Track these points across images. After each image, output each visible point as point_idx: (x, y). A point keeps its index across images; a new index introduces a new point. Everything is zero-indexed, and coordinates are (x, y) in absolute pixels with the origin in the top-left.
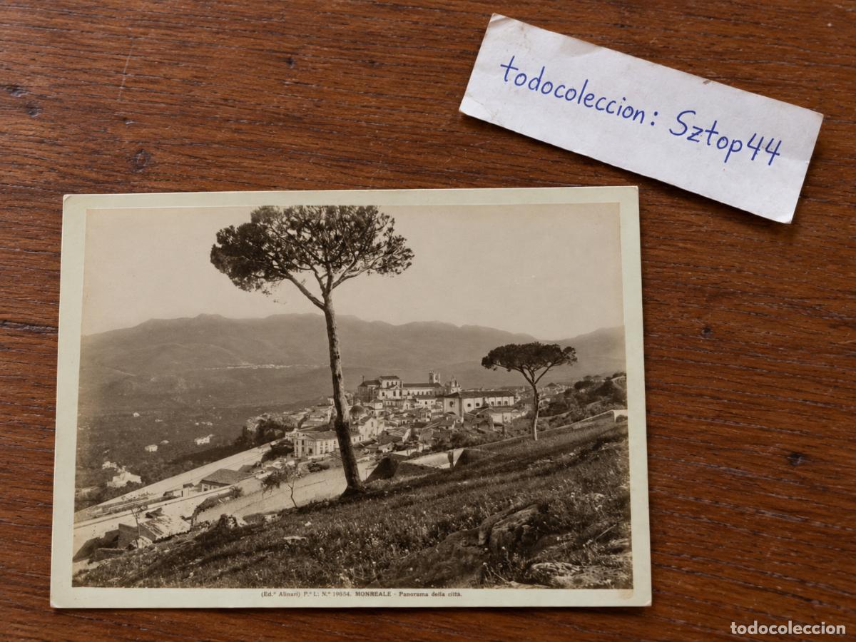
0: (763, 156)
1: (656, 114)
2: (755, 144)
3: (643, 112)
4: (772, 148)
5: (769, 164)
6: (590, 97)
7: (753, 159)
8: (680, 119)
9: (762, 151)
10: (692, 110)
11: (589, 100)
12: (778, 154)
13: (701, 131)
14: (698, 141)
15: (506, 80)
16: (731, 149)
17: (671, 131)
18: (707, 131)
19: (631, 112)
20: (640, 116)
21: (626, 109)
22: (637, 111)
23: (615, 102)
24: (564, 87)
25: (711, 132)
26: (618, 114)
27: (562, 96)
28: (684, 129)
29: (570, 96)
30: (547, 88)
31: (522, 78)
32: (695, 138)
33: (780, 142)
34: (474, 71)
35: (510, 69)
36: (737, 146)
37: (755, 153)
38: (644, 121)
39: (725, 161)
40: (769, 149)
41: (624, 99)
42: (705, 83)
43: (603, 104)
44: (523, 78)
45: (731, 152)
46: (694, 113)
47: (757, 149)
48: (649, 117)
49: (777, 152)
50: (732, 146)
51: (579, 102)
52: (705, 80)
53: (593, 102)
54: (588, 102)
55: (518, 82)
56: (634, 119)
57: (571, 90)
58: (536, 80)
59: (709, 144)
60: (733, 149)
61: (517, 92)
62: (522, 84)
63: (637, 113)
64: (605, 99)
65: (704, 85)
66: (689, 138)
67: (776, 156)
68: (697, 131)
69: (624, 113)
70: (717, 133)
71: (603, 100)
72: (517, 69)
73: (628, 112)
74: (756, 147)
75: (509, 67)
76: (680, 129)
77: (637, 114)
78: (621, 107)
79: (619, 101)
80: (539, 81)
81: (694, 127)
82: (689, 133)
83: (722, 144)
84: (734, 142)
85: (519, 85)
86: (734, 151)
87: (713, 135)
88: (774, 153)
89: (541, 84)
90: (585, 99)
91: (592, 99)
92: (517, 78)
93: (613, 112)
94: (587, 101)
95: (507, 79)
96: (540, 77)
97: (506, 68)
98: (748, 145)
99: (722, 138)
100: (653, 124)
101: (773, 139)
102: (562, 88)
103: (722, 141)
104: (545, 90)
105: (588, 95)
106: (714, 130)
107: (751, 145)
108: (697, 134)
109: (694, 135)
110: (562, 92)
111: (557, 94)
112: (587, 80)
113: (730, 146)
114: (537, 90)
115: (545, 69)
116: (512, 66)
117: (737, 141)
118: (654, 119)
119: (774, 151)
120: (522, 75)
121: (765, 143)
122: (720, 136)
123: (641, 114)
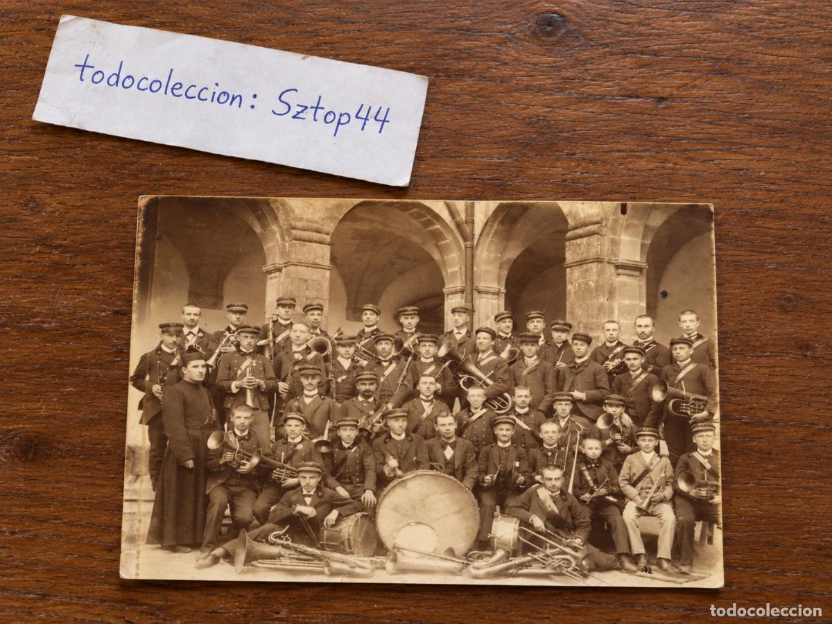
0: (373, 125)
1: (255, 96)
2: (363, 114)
3: (240, 96)
4: (381, 117)
5: (380, 132)
6: (178, 86)
7: (363, 129)
8: (282, 98)
9: (371, 121)
10: (294, 88)
11: (177, 89)
12: (388, 121)
13: (306, 108)
14: (304, 119)
15: (82, 80)
16: (339, 123)
17: (273, 111)
18: (312, 108)
19: (226, 97)
21: (221, 94)
22: (234, 96)
23: (207, 89)
24: (147, 79)
25: (317, 108)
26: (212, 101)
27: (147, 89)
28: (287, 108)
29: (156, 86)
30: (128, 82)
31: (100, 75)
32: (300, 116)
33: (388, 109)
34: (46, 75)
35: (85, 68)
36: (345, 119)
37: (365, 124)
38: (242, 106)
39: (334, 136)
40: (378, 118)
41: (217, 84)
42: (304, 58)
43: (192, 92)
45: (340, 126)
46: (296, 90)
47: (366, 119)
48: (248, 101)
49: (387, 119)
50: (340, 119)
51: (166, 93)
52: (303, 56)
53: (182, 91)
54: (176, 92)
55: (95, 80)
56: (231, 104)
57: (154, 81)
58: (115, 76)
59: (315, 120)
60: (341, 122)
61: (95, 90)
62: (100, 81)
63: (233, 99)
64: (195, 86)
65: (302, 61)
66: (294, 117)
67: (385, 123)
68: (303, 108)
69: (218, 99)
70: (323, 108)
71: (193, 88)
72: (93, 67)
73: (223, 98)
74: (365, 117)
75: (84, 66)
76: (284, 108)
77: (236, 99)
78: (214, 93)
79: (212, 88)
80: (118, 76)
81: (298, 105)
82: (293, 112)
83: (330, 118)
84: (341, 115)
85: (97, 83)
86: (342, 124)
87: (319, 110)
88: (384, 121)
89: (120, 80)
90: (173, 89)
91: (181, 88)
92: (94, 75)
93: (206, 99)
94: (174, 90)
95: (83, 78)
96: (119, 73)
97: (81, 68)
98: (357, 117)
99: (329, 113)
100: (253, 107)
101: (381, 108)
102: (145, 80)
103: (329, 115)
104: (126, 85)
105: (175, 85)
106: (319, 106)
107: (359, 116)
108: (302, 111)
109: (298, 113)
110: (144, 84)
111: (140, 87)
112: (172, 70)
113: (338, 121)
114: (117, 86)
115: (123, 64)
116: (87, 64)
117: (344, 114)
118: (254, 102)
119: (383, 119)
120: (97, 73)
121: (373, 113)
122: (327, 110)
123: (239, 98)
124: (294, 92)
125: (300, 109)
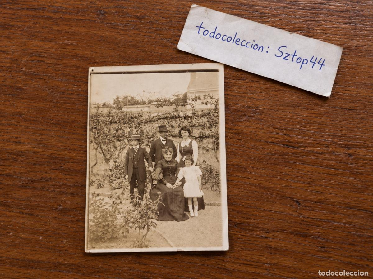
0: (317, 66)
1: (269, 47)
3: (263, 47)
4: (321, 62)
5: (320, 70)
6: (238, 40)
7: (312, 67)
8: (280, 50)
9: (317, 64)
10: (285, 46)
11: (237, 41)
12: (324, 65)
13: (289, 55)
14: (288, 60)
15: (199, 33)
16: (303, 63)
17: (275, 55)
18: (292, 55)
19: (257, 47)
20: (261, 48)
21: (255, 45)
22: (260, 46)
23: (250, 42)
24: (226, 36)
25: (294, 55)
26: (251, 48)
27: (225, 40)
28: (281, 54)
29: (229, 39)
32: (287, 58)
33: (325, 60)
34: (184, 29)
36: (305, 62)
37: (314, 65)
38: (263, 51)
39: (300, 69)
40: (320, 63)
41: (254, 41)
43: (244, 43)
44: (207, 32)
45: (303, 65)
46: (286, 47)
47: (315, 63)
48: (265, 49)
49: (324, 64)
50: (303, 62)
51: (233, 43)
52: (291, 33)
53: (240, 43)
54: (237, 43)
55: (204, 34)
56: (259, 50)
57: (229, 37)
58: (213, 33)
59: (293, 61)
60: (304, 63)
61: (204, 38)
62: (207, 35)
63: (260, 47)
64: (245, 41)
65: (290, 35)
66: (284, 58)
67: (323, 66)
68: (288, 55)
69: (254, 47)
70: (296, 56)
71: (244, 42)
72: (204, 28)
73: (256, 47)
74: (314, 62)
75: (200, 27)
76: (280, 54)
78: (252, 44)
79: (252, 42)
80: (214, 33)
81: (286, 53)
82: (284, 56)
83: (299, 61)
86: (304, 64)
87: (295, 56)
88: (322, 65)
89: (215, 35)
90: (236, 41)
92: (204, 32)
93: (249, 47)
95: (200, 32)
96: (215, 31)
97: (199, 28)
98: (311, 61)
99: (299, 58)
100: (267, 52)
101: (321, 58)
102: (225, 36)
104: (217, 37)
108: (287, 56)
109: (286, 57)
110: (225, 38)
111: (223, 39)
112: (237, 33)
113: (302, 62)
114: (213, 37)
115: (217, 28)
116: (202, 26)
117: (305, 60)
118: (268, 50)
119: (322, 63)
120: (206, 30)
121: (318, 60)
122: (298, 57)
123: (262, 47)
124: (285, 47)
125: (287, 55)
